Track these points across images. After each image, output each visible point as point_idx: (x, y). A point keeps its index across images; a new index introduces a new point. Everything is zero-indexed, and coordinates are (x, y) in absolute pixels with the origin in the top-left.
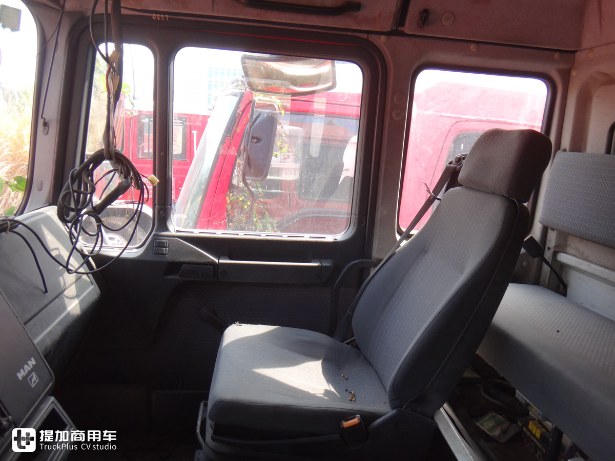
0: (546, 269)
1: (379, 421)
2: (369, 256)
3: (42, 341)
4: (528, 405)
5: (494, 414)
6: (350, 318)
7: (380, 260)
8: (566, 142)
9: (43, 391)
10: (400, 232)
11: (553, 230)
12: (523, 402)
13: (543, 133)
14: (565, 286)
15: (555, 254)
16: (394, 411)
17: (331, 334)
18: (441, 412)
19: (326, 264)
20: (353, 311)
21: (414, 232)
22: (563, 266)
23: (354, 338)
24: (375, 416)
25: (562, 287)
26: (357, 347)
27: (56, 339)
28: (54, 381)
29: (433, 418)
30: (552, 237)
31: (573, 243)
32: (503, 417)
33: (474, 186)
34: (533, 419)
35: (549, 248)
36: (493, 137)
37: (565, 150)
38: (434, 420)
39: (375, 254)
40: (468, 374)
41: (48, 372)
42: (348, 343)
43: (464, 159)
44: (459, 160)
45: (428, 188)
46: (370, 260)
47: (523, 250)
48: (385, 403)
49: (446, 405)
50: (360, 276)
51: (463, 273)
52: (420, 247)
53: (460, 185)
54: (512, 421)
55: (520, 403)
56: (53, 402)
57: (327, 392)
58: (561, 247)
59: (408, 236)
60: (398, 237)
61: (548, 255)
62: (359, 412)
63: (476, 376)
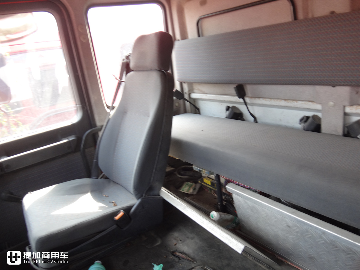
0: (187, 104)
1: (133, 209)
2: (96, 126)
4: (200, 171)
5: (187, 183)
6: (97, 163)
7: (102, 126)
8: (178, 35)
10: (108, 107)
11: (184, 83)
12: (197, 170)
13: (166, 32)
14: (198, 109)
15: (189, 95)
16: (140, 200)
17: (89, 176)
18: (162, 191)
19: (72, 138)
20: (97, 159)
21: (116, 104)
22: (195, 100)
23: (103, 174)
24: (130, 207)
25: (197, 110)
26: (107, 178)
29: (159, 195)
30: (185, 86)
31: (196, 87)
32: (192, 183)
33: (140, 69)
34: (205, 177)
35: (186, 93)
36: (141, 40)
37: (179, 40)
38: (160, 196)
39: (98, 123)
40: (168, 169)
42: (101, 178)
43: (129, 56)
44: (127, 57)
45: (116, 77)
46: (96, 128)
47: (175, 98)
48: (133, 199)
49: (163, 188)
50: (94, 138)
51: (149, 117)
52: (123, 111)
53: (133, 71)
54: (196, 182)
55: (197, 172)
57: (101, 208)
58: (191, 91)
59: (113, 108)
60: (108, 110)
61: (186, 97)
62: (122, 209)
63: (172, 169)
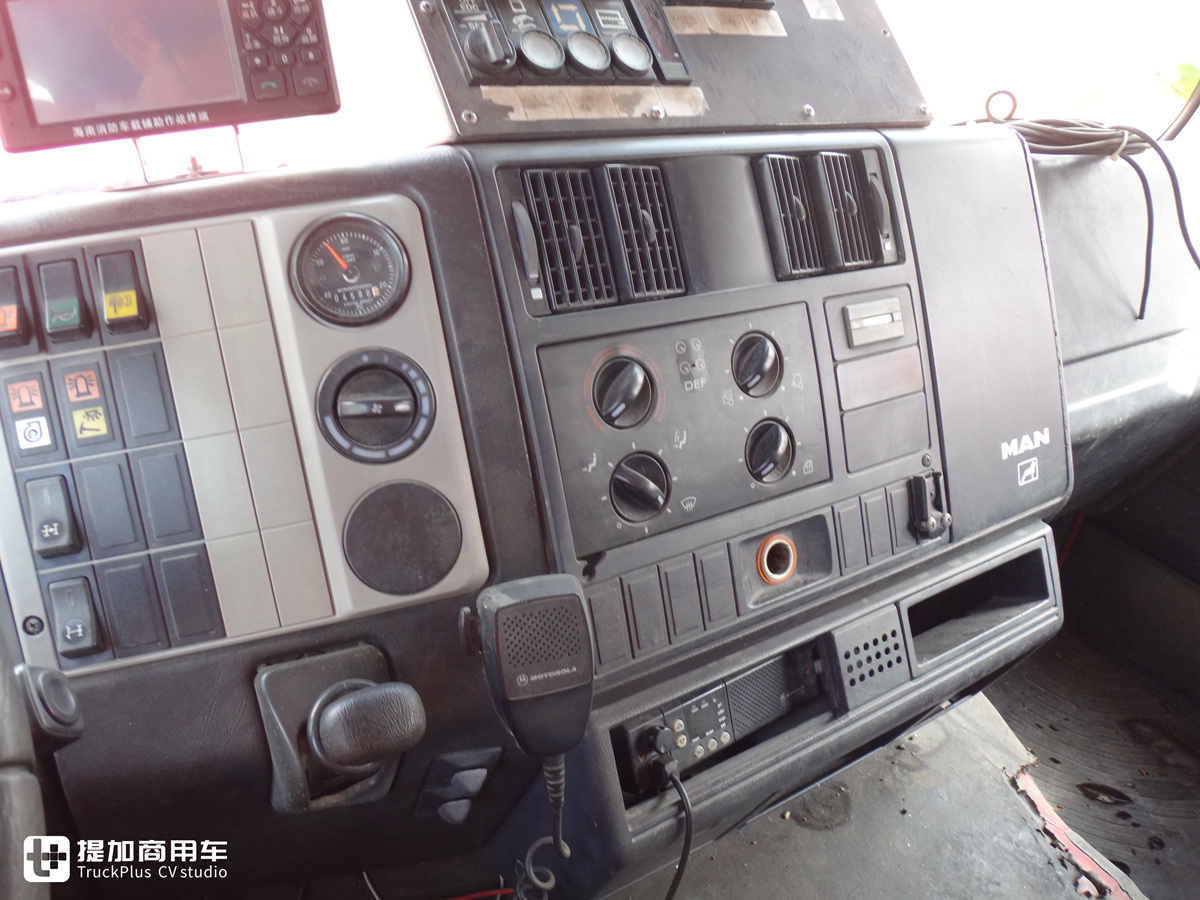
3: (1086, 413)
9: (1037, 504)
27: (1116, 423)
28: (1068, 496)
41: (1065, 473)
56: (1044, 536)
